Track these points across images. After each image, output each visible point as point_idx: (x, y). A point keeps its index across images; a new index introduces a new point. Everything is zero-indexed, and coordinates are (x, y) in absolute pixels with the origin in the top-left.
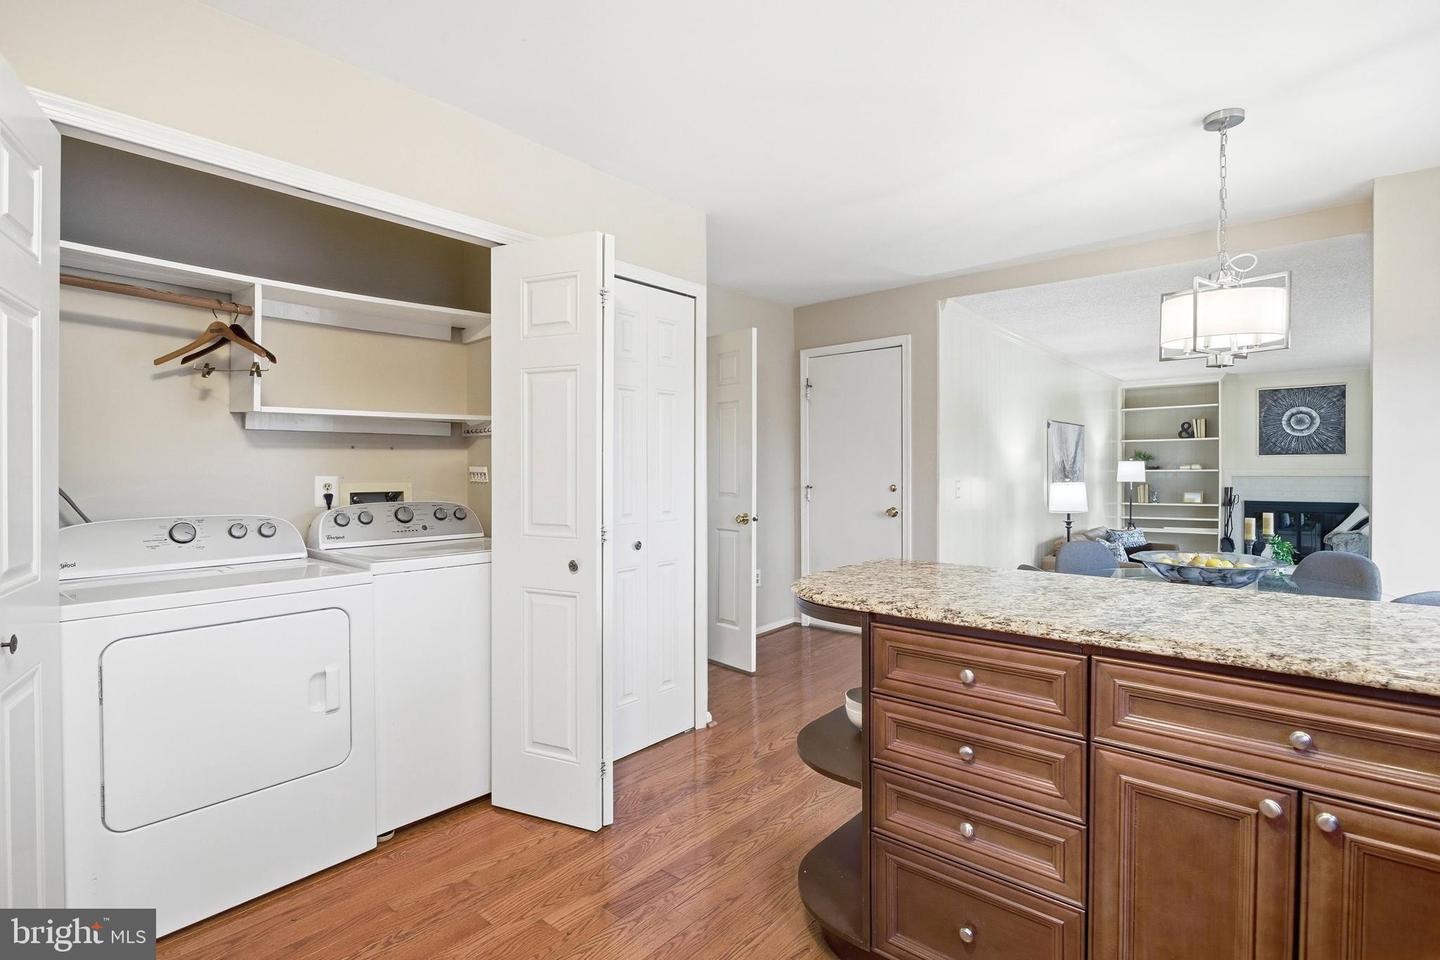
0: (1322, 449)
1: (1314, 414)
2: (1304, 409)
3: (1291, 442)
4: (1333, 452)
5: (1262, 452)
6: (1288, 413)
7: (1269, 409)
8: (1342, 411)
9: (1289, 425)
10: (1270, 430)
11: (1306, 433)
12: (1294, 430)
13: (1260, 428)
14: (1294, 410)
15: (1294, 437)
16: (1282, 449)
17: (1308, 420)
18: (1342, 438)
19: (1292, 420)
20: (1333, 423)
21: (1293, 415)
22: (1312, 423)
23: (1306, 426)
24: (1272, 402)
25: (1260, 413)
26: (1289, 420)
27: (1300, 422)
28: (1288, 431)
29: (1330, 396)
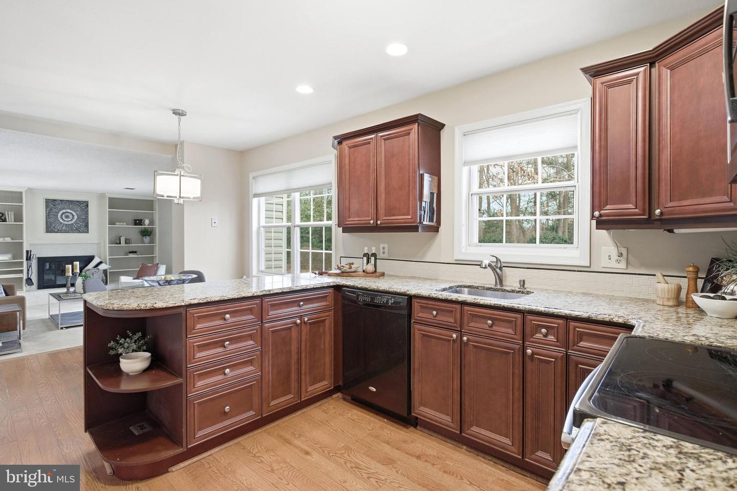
0: (78, 230)
1: (74, 213)
2: (69, 211)
3: (63, 226)
4: (84, 232)
5: (48, 231)
6: (61, 212)
7: (51, 209)
8: (87, 213)
9: (62, 218)
10: (52, 220)
11: (70, 223)
12: (64, 221)
13: (46, 219)
14: (64, 211)
15: (64, 224)
16: (59, 230)
17: (71, 216)
18: (87, 226)
19: (63, 216)
20: (83, 219)
21: (63, 213)
22: (73, 218)
23: (70, 219)
24: (52, 205)
25: (46, 211)
26: (62, 215)
27: (67, 217)
28: (62, 221)
29: (81, 205)
